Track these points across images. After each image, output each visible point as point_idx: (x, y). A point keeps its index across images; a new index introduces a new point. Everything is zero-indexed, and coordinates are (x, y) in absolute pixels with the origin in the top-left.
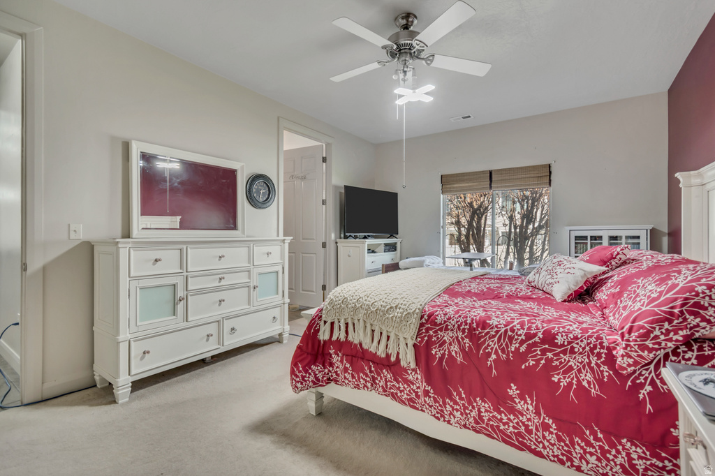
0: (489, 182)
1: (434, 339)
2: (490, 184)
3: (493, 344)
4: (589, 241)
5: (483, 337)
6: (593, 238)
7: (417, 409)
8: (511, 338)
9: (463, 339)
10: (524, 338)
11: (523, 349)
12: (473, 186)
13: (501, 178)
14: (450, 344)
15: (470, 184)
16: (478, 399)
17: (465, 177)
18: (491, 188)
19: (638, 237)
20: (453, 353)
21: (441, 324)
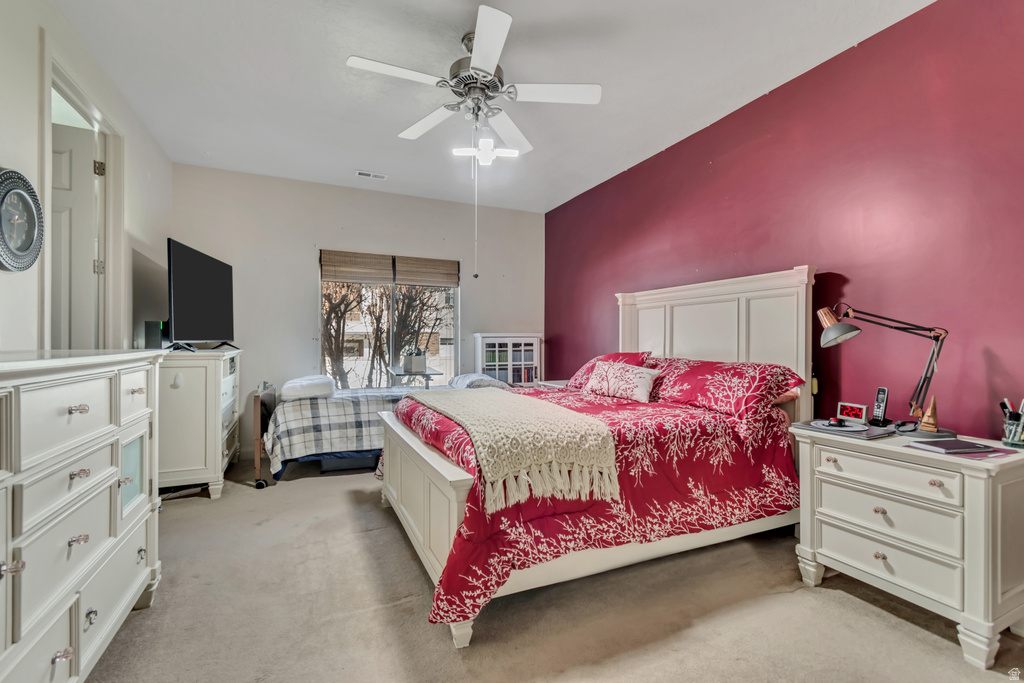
0: (392, 272)
1: (631, 459)
2: (395, 275)
3: (673, 447)
4: (497, 349)
5: (667, 443)
6: (501, 345)
7: (623, 543)
8: (684, 438)
9: (651, 450)
10: (691, 434)
11: (692, 445)
12: (371, 273)
13: (405, 269)
14: (643, 460)
15: (365, 271)
16: (671, 503)
17: (358, 260)
18: (394, 279)
19: (531, 345)
20: (646, 469)
21: (632, 441)
